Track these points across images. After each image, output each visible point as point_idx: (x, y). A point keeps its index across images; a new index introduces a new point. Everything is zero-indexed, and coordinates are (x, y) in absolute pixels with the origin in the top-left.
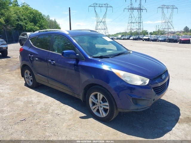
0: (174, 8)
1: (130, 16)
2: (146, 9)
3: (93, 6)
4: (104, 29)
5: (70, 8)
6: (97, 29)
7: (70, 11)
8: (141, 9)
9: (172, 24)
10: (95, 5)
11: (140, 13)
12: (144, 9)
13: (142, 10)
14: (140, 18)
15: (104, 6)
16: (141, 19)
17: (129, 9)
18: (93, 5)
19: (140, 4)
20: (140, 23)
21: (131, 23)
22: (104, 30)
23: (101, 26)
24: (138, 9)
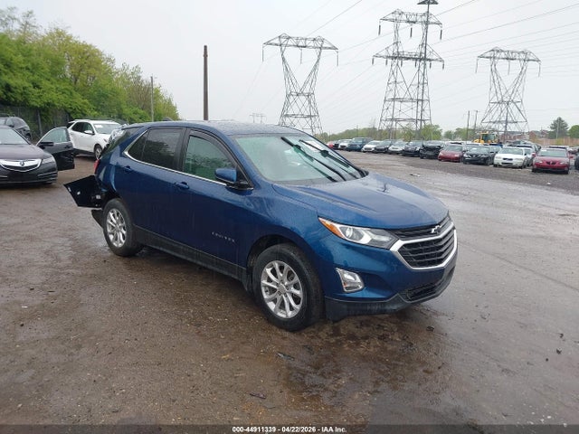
0: (529, 60)
1: (392, 80)
2: (441, 61)
3: (276, 45)
4: (310, 116)
5: (205, 47)
6: (287, 116)
7: (206, 56)
8: (425, 59)
9: (522, 109)
10: (283, 40)
11: (422, 70)
12: (437, 60)
13: (428, 63)
14: (421, 87)
15: (312, 44)
16: (426, 90)
17: (390, 57)
18: (277, 41)
19: (424, 45)
20: (422, 101)
21: (394, 100)
22: (308, 119)
23: (301, 105)
24: (416, 59)
